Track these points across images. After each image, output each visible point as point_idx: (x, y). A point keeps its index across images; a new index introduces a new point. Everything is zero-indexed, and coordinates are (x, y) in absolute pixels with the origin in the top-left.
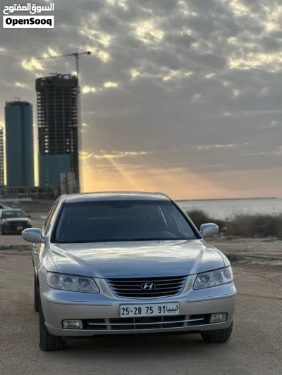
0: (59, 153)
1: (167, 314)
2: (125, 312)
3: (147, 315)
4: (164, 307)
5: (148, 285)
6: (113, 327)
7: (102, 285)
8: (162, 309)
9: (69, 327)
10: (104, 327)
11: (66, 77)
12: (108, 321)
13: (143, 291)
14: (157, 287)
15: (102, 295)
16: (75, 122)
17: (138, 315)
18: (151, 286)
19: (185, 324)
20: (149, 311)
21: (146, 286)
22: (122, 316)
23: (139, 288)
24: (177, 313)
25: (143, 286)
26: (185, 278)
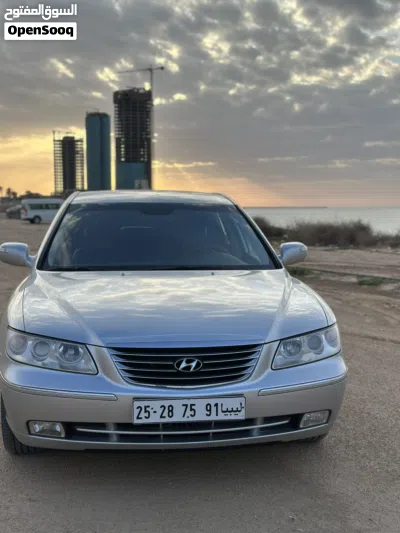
0: (134, 162)
1: (222, 417)
2: (143, 415)
3: (185, 419)
4: (216, 405)
5: (188, 362)
6: (122, 438)
7: (102, 358)
8: (214, 409)
9: (42, 433)
10: (106, 437)
11: (141, 91)
12: (112, 427)
13: (179, 374)
14: (205, 366)
15: (101, 378)
16: (148, 133)
17: (167, 420)
18: (194, 364)
19: (255, 433)
20: (189, 413)
21: (183, 365)
22: (136, 421)
23: (172, 367)
24: (241, 416)
25: (179, 365)
26: (257, 349)
